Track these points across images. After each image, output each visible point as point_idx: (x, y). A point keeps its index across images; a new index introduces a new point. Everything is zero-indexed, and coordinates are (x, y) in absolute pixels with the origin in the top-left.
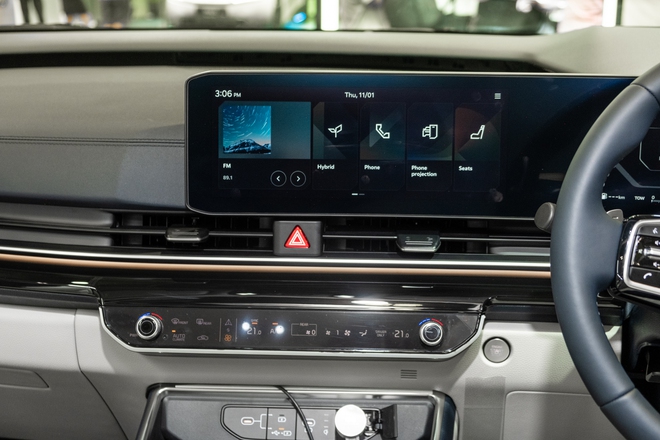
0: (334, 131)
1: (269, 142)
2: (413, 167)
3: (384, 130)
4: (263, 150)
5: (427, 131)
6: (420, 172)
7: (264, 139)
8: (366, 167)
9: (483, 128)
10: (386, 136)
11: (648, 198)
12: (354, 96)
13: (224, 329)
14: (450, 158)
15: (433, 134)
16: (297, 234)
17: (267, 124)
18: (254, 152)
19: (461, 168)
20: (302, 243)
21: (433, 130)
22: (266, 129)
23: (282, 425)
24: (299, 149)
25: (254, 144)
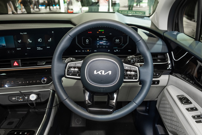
0: (19, 41)
1: (5, 45)
2: (37, 48)
3: (30, 40)
4: (4, 46)
5: (39, 40)
6: (39, 48)
7: (4, 44)
8: (27, 48)
9: (51, 39)
10: (31, 42)
11: (85, 51)
12: (22, 34)
13: (2, 84)
14: (45, 45)
15: (41, 41)
16: (15, 63)
17: (4, 41)
18: (2, 47)
19: (47, 47)
20: (17, 65)
21: (40, 40)
22: (4, 42)
23: (21, 99)
24: (12, 45)
25: (2, 45)
